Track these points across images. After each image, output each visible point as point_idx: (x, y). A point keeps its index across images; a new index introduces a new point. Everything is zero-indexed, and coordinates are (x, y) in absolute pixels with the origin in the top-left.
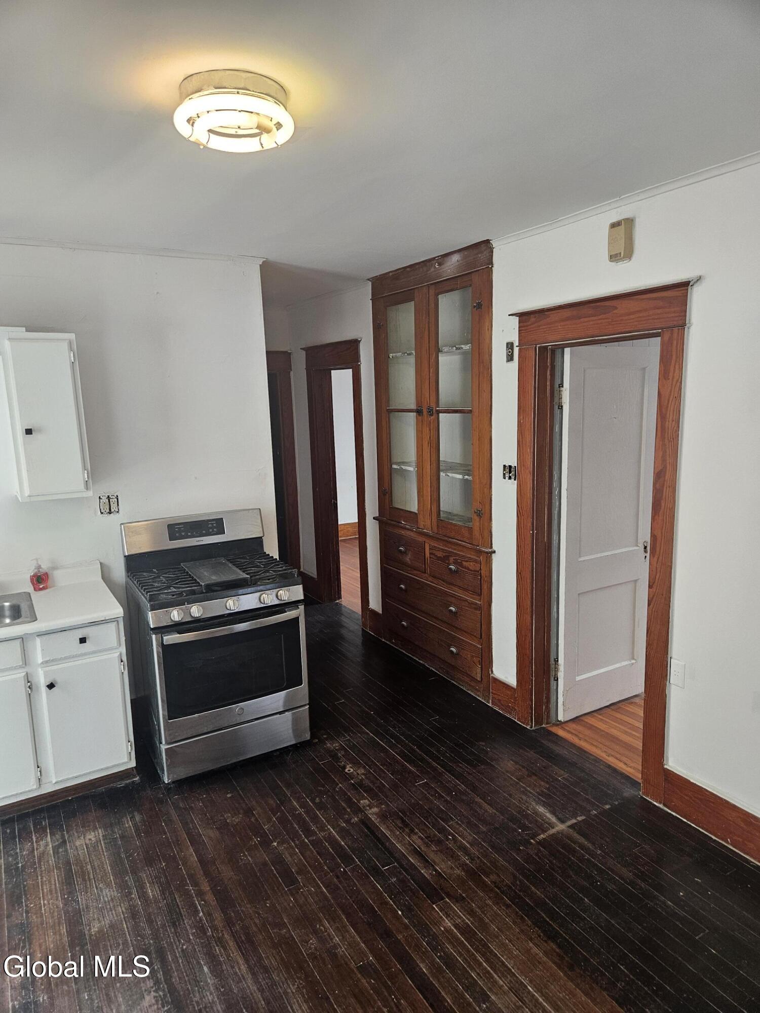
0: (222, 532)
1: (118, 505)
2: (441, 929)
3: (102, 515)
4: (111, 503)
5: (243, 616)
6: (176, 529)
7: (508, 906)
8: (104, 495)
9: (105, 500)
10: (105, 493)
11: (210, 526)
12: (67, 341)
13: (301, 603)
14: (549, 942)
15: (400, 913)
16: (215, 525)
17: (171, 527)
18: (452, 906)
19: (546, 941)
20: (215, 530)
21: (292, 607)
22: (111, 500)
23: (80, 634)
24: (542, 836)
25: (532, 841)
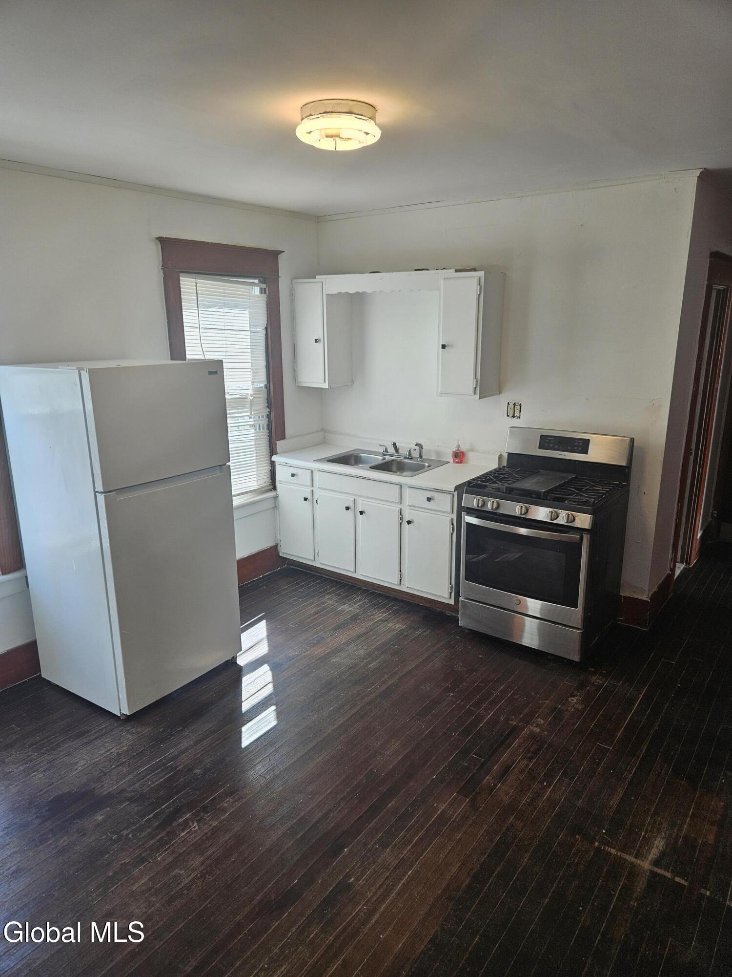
0: (585, 451)
1: (520, 412)
2: (435, 804)
3: (508, 417)
4: (516, 409)
5: (533, 524)
6: (546, 441)
8: (512, 401)
9: (511, 406)
10: (512, 400)
11: (576, 444)
12: (478, 278)
13: (585, 532)
14: (470, 878)
15: (434, 777)
16: (581, 444)
17: (543, 437)
18: (463, 805)
19: (468, 875)
20: (580, 448)
21: (575, 532)
22: (516, 407)
23: (429, 494)
24: (613, 851)
25: (597, 844)
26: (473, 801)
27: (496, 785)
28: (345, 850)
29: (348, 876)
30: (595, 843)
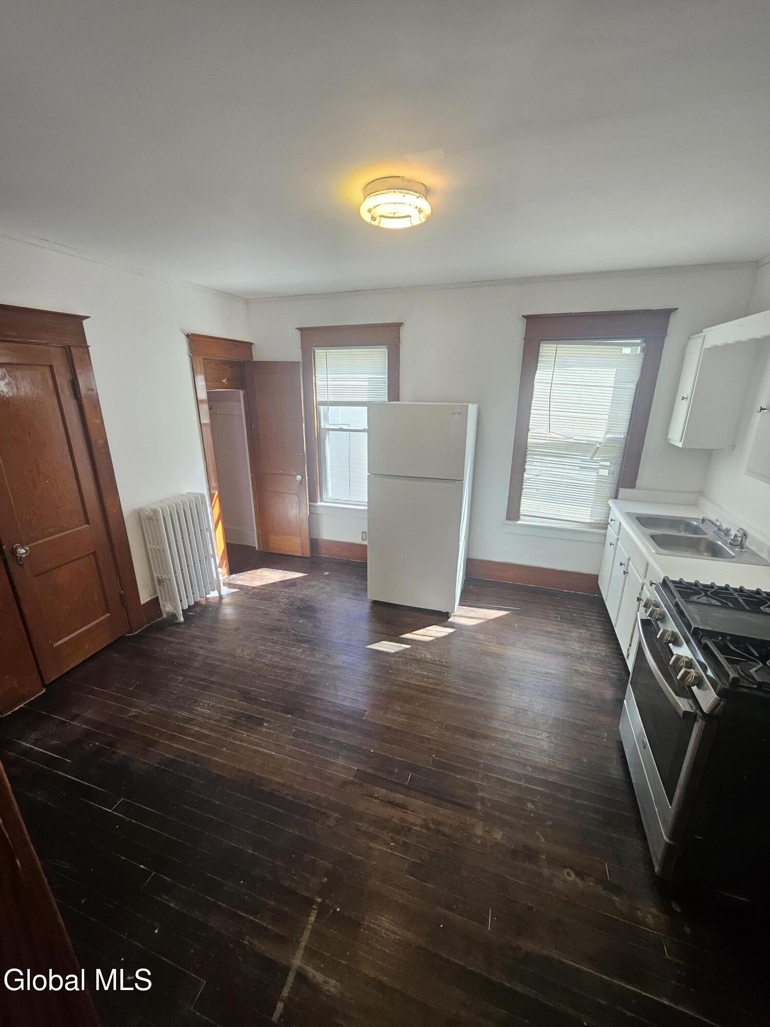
2: (341, 756)
7: (309, 801)
14: (270, 791)
15: (372, 751)
18: (345, 775)
19: (273, 790)
24: (312, 919)
25: (320, 900)
26: (352, 783)
27: (376, 798)
28: (289, 716)
29: (268, 722)
30: (320, 898)
